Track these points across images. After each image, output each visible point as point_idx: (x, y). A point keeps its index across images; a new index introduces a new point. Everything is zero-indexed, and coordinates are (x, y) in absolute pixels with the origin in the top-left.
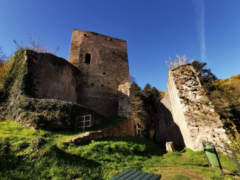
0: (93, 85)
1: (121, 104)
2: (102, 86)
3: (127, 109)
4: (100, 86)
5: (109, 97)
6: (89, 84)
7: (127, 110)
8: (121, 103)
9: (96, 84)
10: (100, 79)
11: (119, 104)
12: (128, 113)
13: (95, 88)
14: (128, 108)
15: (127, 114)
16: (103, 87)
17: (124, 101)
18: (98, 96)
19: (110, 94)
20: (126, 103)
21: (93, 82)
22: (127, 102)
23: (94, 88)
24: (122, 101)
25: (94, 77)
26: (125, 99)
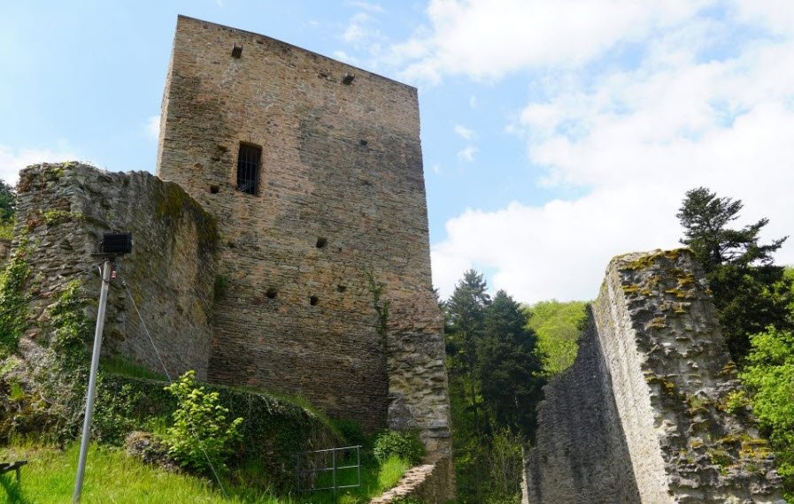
0: (271, 294)
1: (402, 391)
2: (314, 301)
3: (431, 411)
4: (306, 303)
5: (343, 351)
6: (259, 293)
7: (430, 415)
8: (402, 387)
9: (289, 290)
10: (305, 267)
11: (392, 390)
12: (434, 430)
13: (283, 309)
14: (434, 408)
15: (430, 433)
16: (316, 309)
17: (417, 379)
18: (297, 349)
19: (346, 342)
20: (426, 386)
21: (274, 281)
22: (431, 383)
23: (277, 310)
24: (407, 375)
25: (277, 258)
26: (420, 369)
